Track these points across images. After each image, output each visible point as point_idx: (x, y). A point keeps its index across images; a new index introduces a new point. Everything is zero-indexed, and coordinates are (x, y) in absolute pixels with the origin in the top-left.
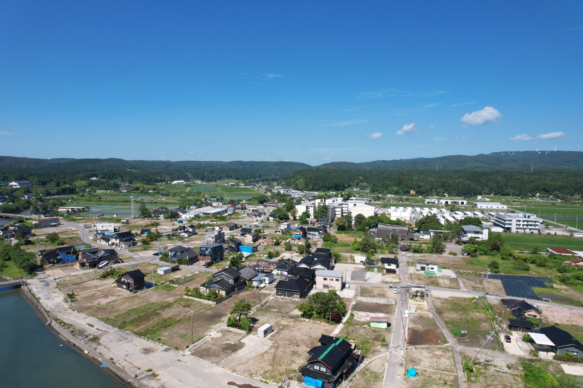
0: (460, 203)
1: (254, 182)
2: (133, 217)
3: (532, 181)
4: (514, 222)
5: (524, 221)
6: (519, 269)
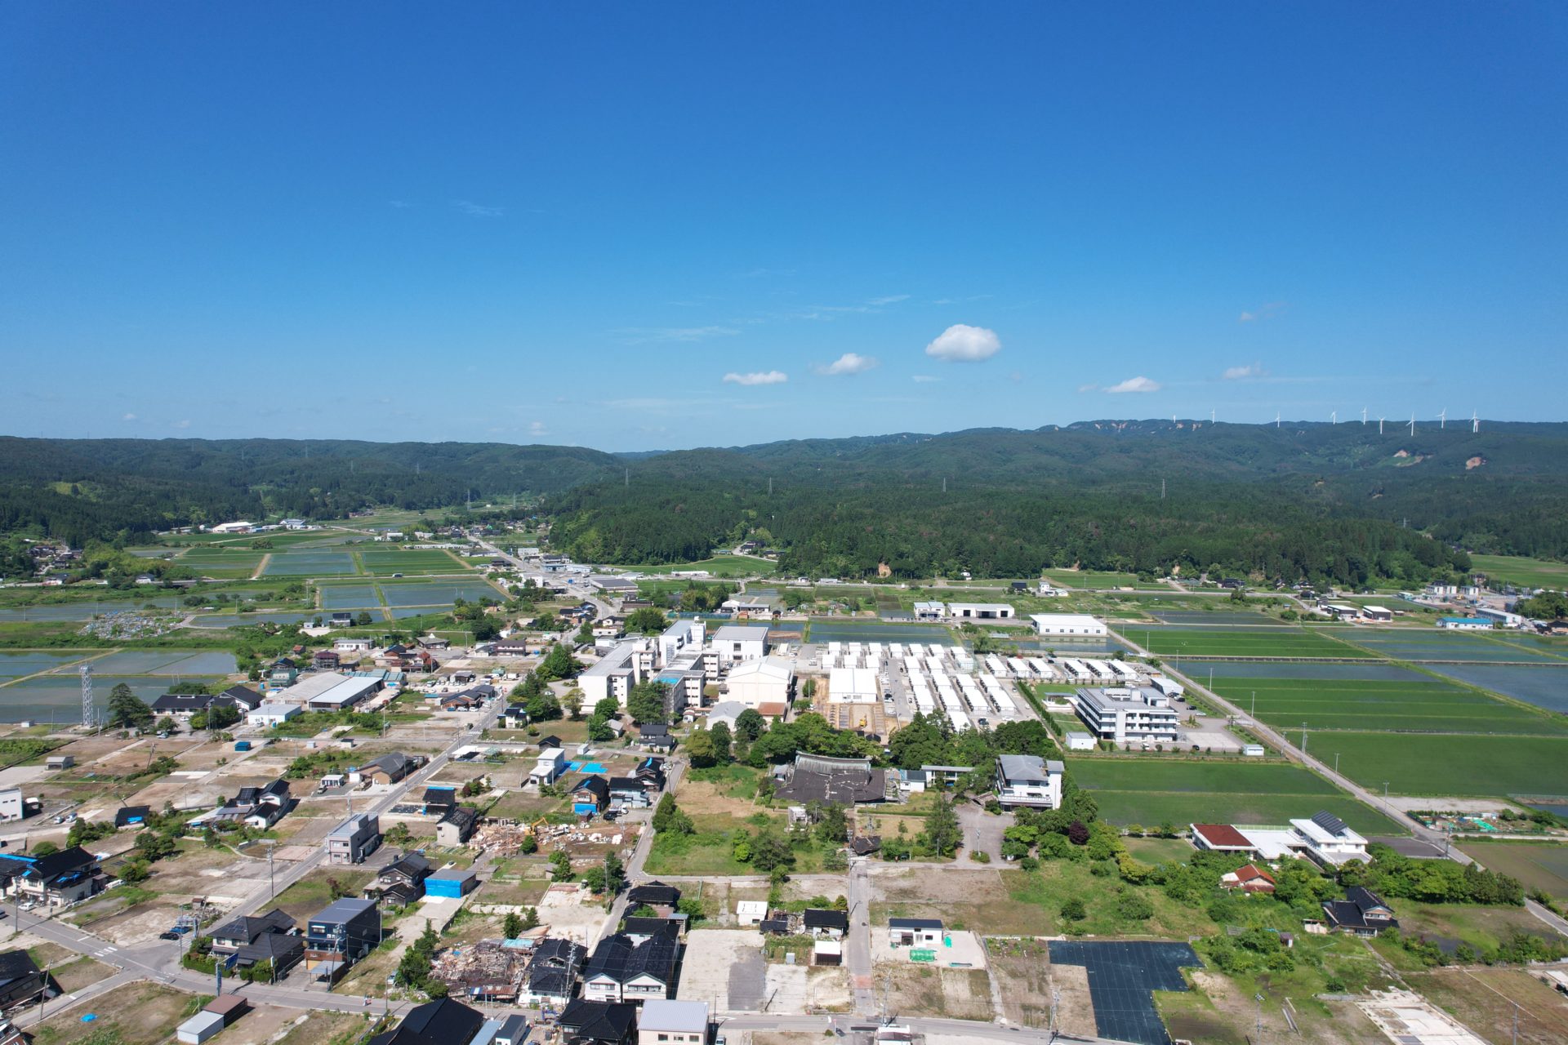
0: (999, 615)
1: (460, 524)
2: (88, 728)
4: (1121, 719)
5: (1142, 716)
6: (1128, 916)
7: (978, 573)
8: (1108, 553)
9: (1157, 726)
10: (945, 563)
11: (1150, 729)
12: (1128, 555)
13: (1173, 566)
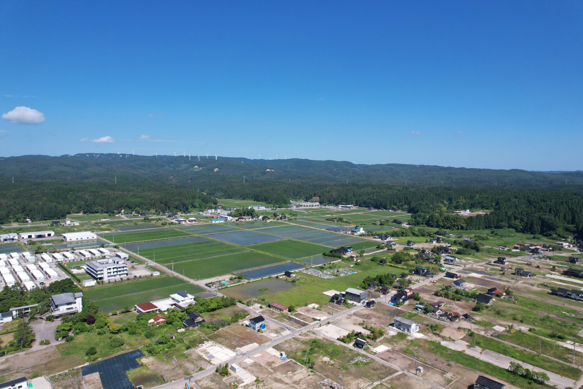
0: (47, 236)
3: (117, 198)
4: (105, 271)
5: (114, 268)
6: (115, 347)
7: (35, 219)
8: (95, 206)
9: (120, 271)
10: (16, 216)
11: (117, 273)
12: (103, 207)
13: (122, 210)
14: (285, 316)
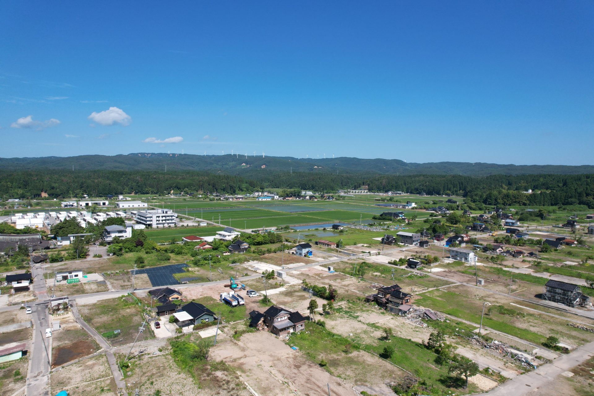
0: (102, 204)
3: (167, 180)
4: (154, 219)
5: (162, 217)
6: (162, 260)
7: (91, 195)
8: (146, 187)
11: (166, 221)
12: (153, 188)
13: (171, 190)
14: (333, 250)
